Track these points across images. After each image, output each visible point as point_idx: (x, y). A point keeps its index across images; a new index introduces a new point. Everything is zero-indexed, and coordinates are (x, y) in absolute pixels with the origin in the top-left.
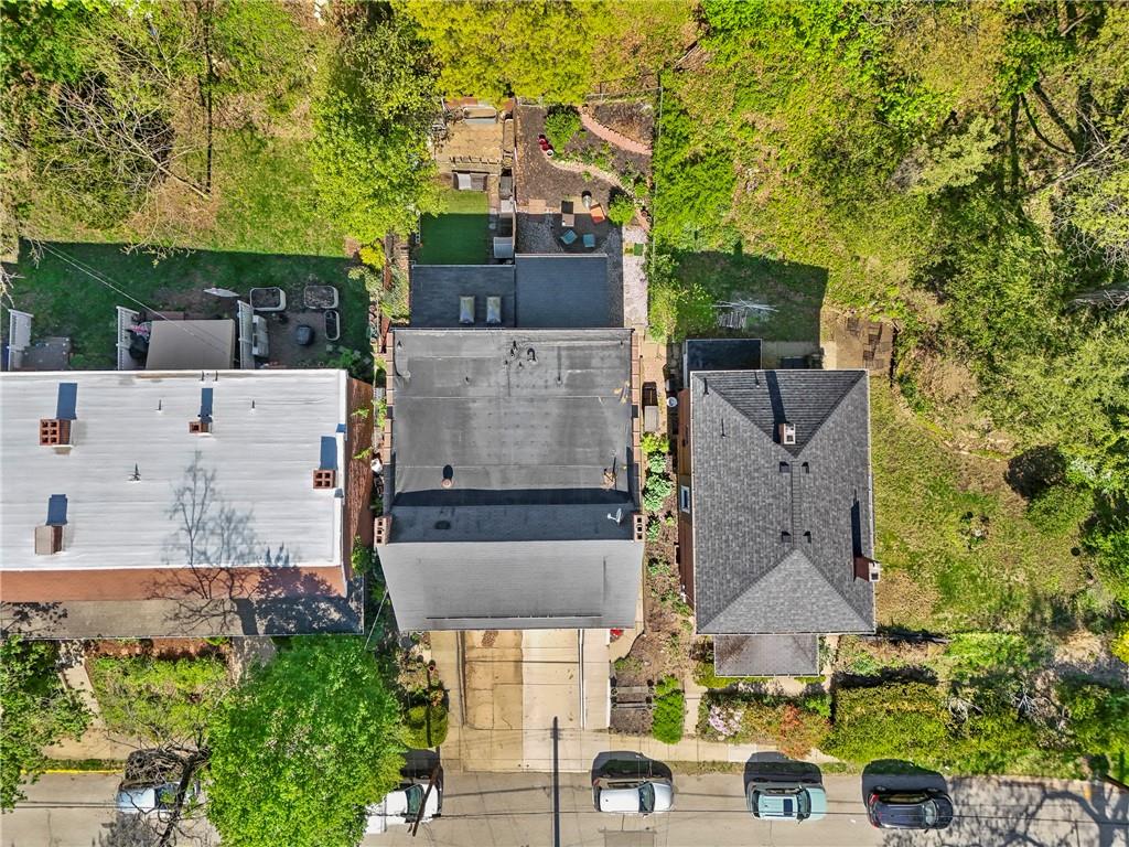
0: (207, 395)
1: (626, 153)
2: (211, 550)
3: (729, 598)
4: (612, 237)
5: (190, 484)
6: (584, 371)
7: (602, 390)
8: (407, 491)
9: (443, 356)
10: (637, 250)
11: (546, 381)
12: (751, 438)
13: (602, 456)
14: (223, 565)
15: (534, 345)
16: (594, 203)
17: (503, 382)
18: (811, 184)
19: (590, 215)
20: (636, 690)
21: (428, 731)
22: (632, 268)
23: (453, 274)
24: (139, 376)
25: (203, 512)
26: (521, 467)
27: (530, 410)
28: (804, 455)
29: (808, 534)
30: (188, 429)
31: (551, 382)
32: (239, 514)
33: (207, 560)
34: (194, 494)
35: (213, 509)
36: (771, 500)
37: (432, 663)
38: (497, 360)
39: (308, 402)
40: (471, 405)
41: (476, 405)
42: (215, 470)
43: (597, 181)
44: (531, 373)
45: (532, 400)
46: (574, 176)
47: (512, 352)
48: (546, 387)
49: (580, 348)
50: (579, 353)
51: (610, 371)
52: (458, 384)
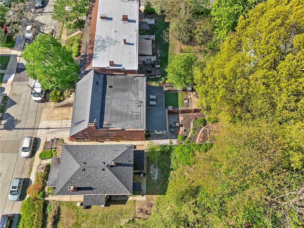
0: (133, 44)
1: (196, 139)
2: (98, 44)
3: (71, 152)
4: (174, 136)
5: (113, 41)
6: (135, 118)
7: (130, 122)
8: (107, 78)
9: (139, 86)
10: (171, 143)
11: (133, 109)
12: (113, 156)
13: (112, 122)
14: (95, 46)
15: (142, 107)
16: (183, 132)
17: (132, 99)
18: (189, 187)
19: (180, 131)
20: (55, 145)
21: (53, 96)
22: (166, 142)
23: (162, 95)
24: (137, 33)
25: (107, 43)
26: (111, 103)
27: (125, 105)
28: (107, 169)
29: (84, 170)
30: (125, 39)
31: (132, 110)
32: (106, 49)
33: (96, 43)
34: (111, 41)
35: (107, 44)
36: (95, 160)
37: (70, 97)
38: (138, 98)
39: (130, 63)
40: (127, 92)
41: (127, 93)
42: (116, 45)
43: (189, 133)
44: (135, 106)
45: (128, 106)
46: (190, 127)
47: (140, 102)
48: (131, 109)
49: (141, 117)
50: (140, 117)
51: (135, 124)
52: (132, 90)
